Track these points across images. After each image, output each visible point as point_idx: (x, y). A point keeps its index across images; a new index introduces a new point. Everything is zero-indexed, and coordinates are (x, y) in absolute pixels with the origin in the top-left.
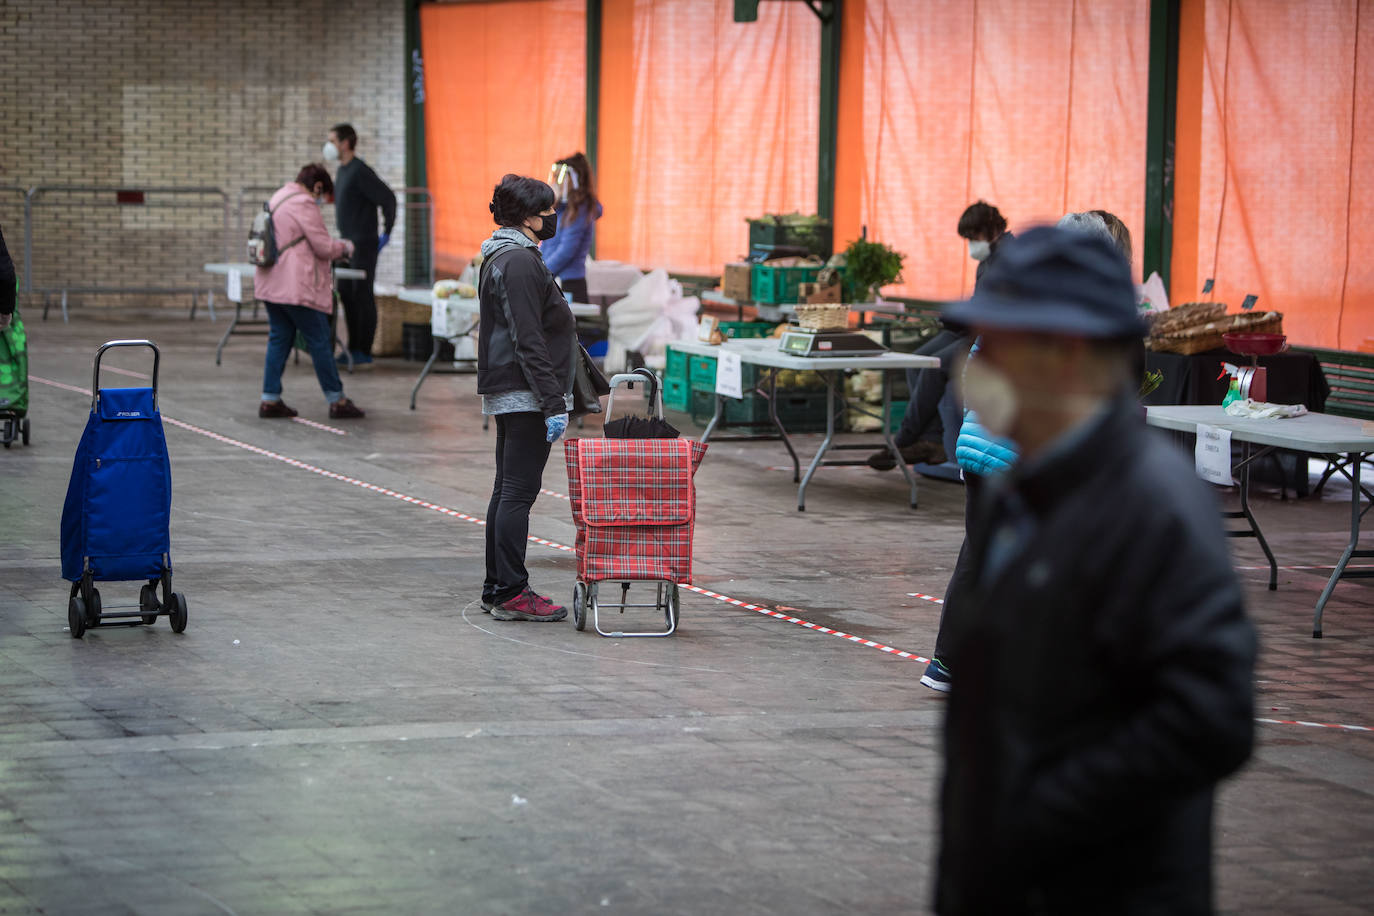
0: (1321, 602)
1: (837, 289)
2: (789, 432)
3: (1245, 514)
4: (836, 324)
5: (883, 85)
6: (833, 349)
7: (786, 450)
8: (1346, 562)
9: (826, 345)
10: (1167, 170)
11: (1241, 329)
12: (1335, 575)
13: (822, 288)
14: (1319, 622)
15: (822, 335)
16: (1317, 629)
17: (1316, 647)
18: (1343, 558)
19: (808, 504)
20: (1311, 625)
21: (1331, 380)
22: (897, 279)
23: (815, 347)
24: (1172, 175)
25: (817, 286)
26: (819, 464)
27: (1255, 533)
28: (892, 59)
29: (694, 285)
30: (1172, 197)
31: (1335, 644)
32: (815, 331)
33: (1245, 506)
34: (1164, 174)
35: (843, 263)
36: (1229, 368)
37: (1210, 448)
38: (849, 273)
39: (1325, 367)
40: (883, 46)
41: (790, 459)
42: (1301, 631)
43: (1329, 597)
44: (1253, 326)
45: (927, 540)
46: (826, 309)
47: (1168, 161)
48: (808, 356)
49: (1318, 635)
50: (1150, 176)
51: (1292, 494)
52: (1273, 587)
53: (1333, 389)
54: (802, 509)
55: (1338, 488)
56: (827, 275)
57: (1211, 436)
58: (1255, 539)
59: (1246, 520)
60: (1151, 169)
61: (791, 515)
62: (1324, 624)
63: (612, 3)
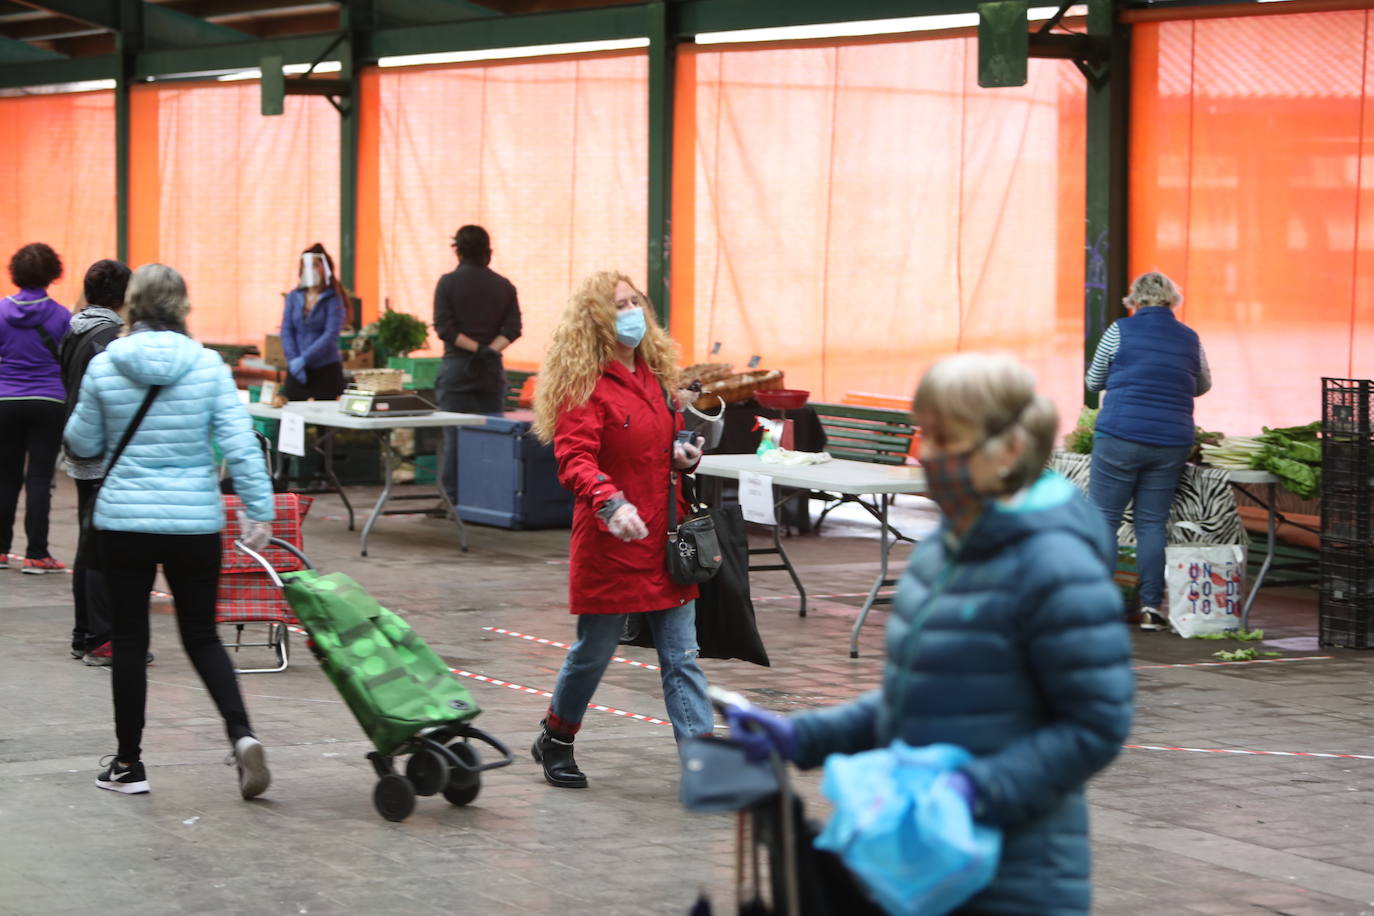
0: (855, 627)
1: (370, 355)
2: (344, 484)
3: (777, 550)
4: (391, 387)
5: (397, 173)
6: (390, 409)
7: (341, 501)
8: (878, 590)
9: (383, 406)
10: (666, 245)
11: (749, 386)
12: (867, 603)
13: (358, 354)
14: (855, 644)
15: (379, 398)
16: (853, 650)
17: (854, 666)
18: (874, 588)
19: (370, 550)
20: (848, 647)
21: (828, 431)
22: (424, 345)
23: (373, 408)
24: (670, 250)
25: (352, 353)
26: (379, 513)
27: (786, 567)
28: (405, 149)
29: (232, 354)
30: (670, 269)
31: (871, 663)
32: (372, 393)
33: (777, 544)
34: (663, 249)
35: (374, 332)
36: (763, 421)
37: (753, 492)
38: (381, 341)
39: (823, 419)
40: (397, 136)
41: (345, 511)
42: (839, 652)
43: (864, 623)
44: (759, 383)
45: (485, 580)
46: (382, 374)
47: (667, 237)
48: (368, 417)
49: (854, 655)
50: (651, 250)
51: (794, 531)
52: (803, 614)
53: (830, 438)
54: (364, 554)
55: (832, 525)
56: (361, 343)
57: (753, 482)
58: (786, 573)
59: (777, 556)
60: (653, 244)
61: (355, 560)
62: (860, 647)
63: (138, 97)
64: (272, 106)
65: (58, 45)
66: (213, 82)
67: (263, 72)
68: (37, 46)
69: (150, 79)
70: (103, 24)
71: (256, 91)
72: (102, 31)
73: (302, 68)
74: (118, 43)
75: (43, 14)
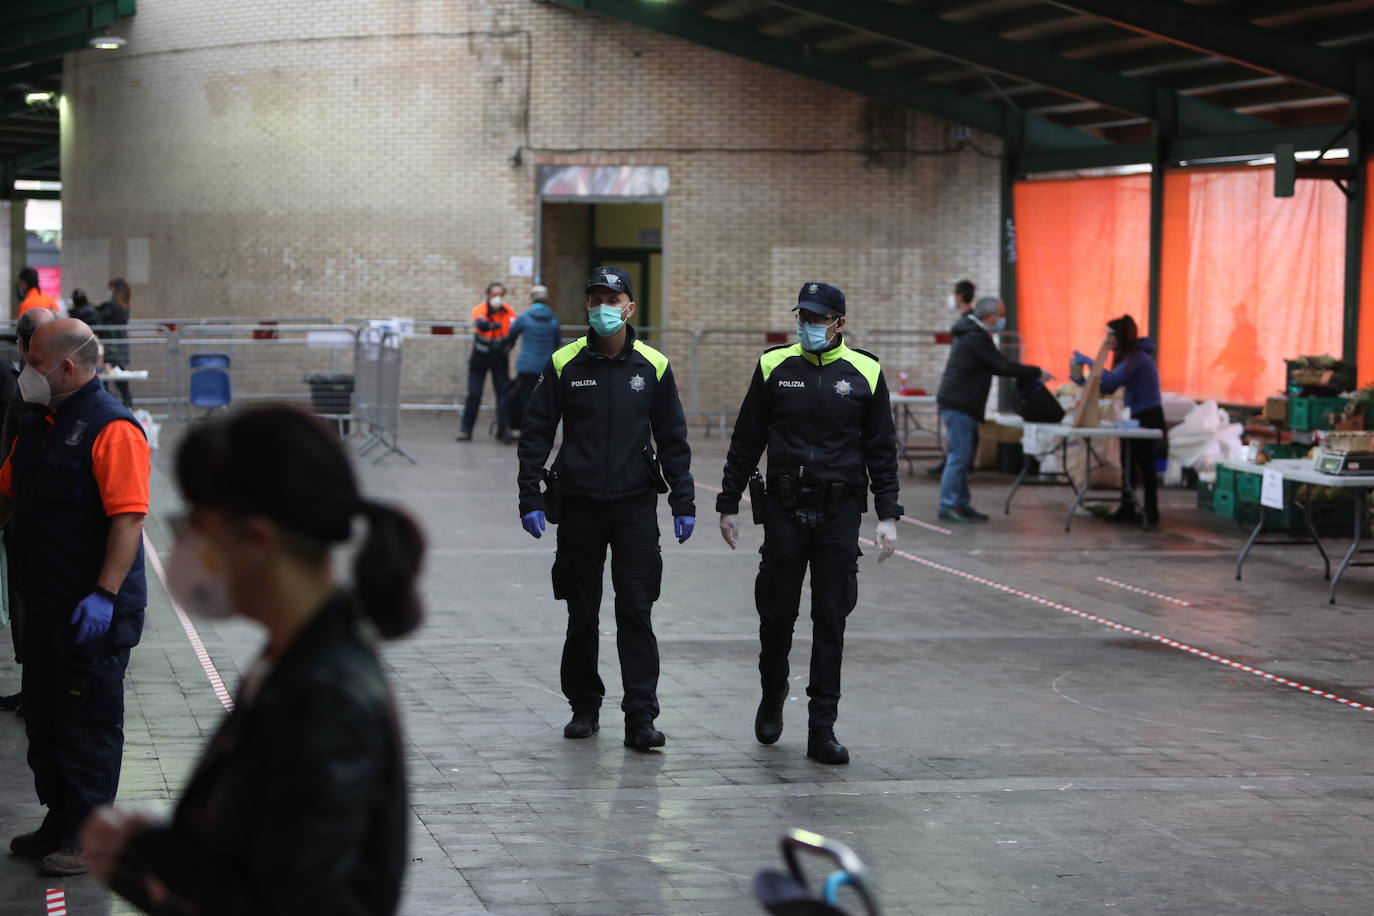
1: (1360, 419)
2: (1323, 536)
4: (1362, 448)
6: (1361, 468)
7: (1318, 552)
9: (1354, 466)
13: (1348, 417)
15: (1351, 457)
19: (1339, 598)
23: (1345, 467)
25: (1344, 416)
26: (1348, 565)
29: (1238, 413)
32: (1345, 454)
35: (1366, 398)
41: (1322, 560)
46: (1354, 436)
48: (1340, 475)
54: (1333, 602)
56: (1352, 407)
61: (1323, 607)
63: (1172, 181)
64: (1284, 190)
65: (1109, 133)
66: (1243, 167)
67: (1277, 159)
68: (1090, 134)
69: (1183, 163)
70: (1144, 115)
71: (1271, 175)
72: (1143, 120)
73: (1314, 155)
74: (1155, 131)
75: (1091, 105)
